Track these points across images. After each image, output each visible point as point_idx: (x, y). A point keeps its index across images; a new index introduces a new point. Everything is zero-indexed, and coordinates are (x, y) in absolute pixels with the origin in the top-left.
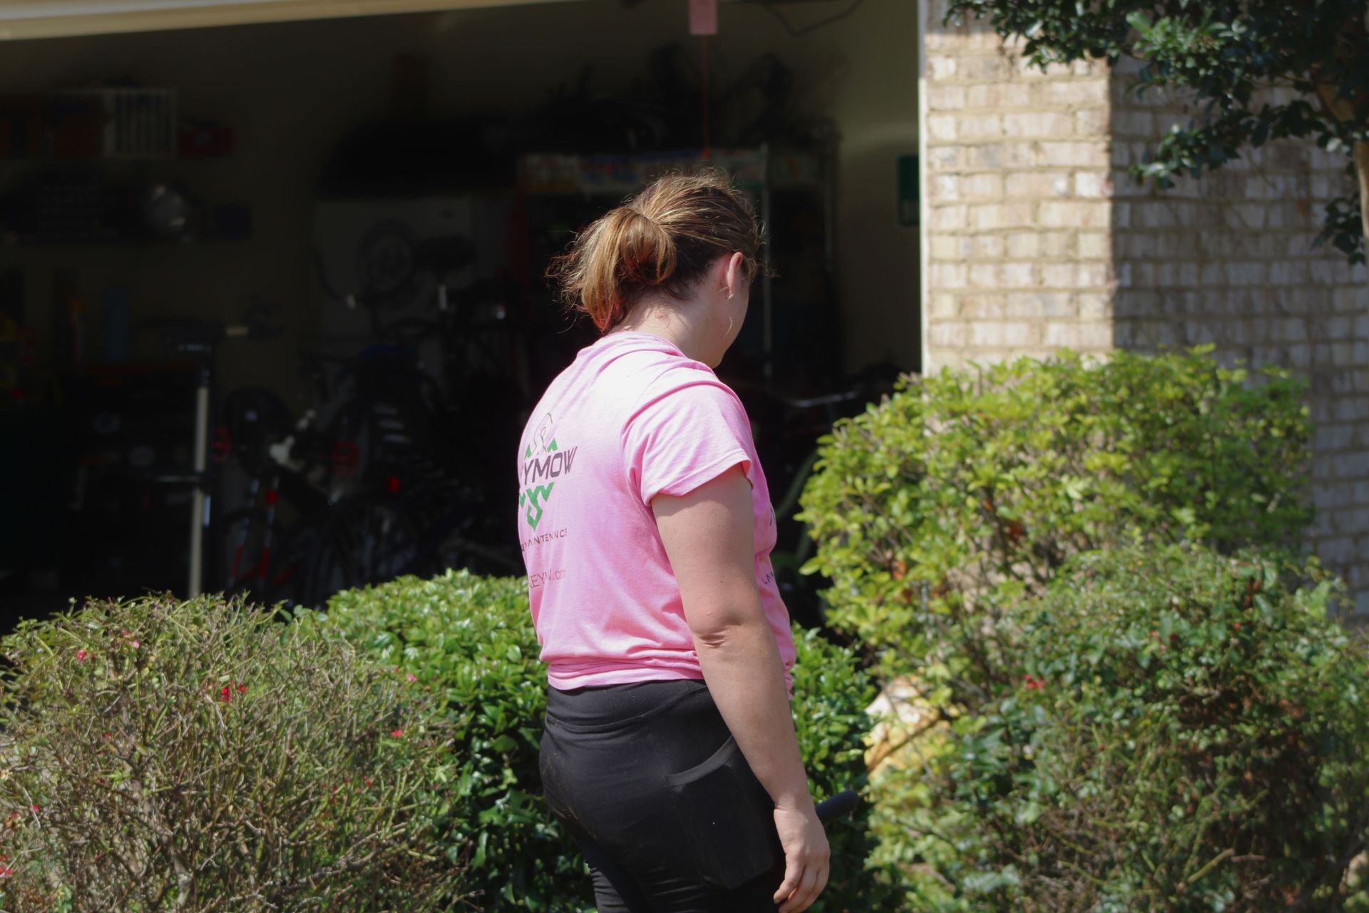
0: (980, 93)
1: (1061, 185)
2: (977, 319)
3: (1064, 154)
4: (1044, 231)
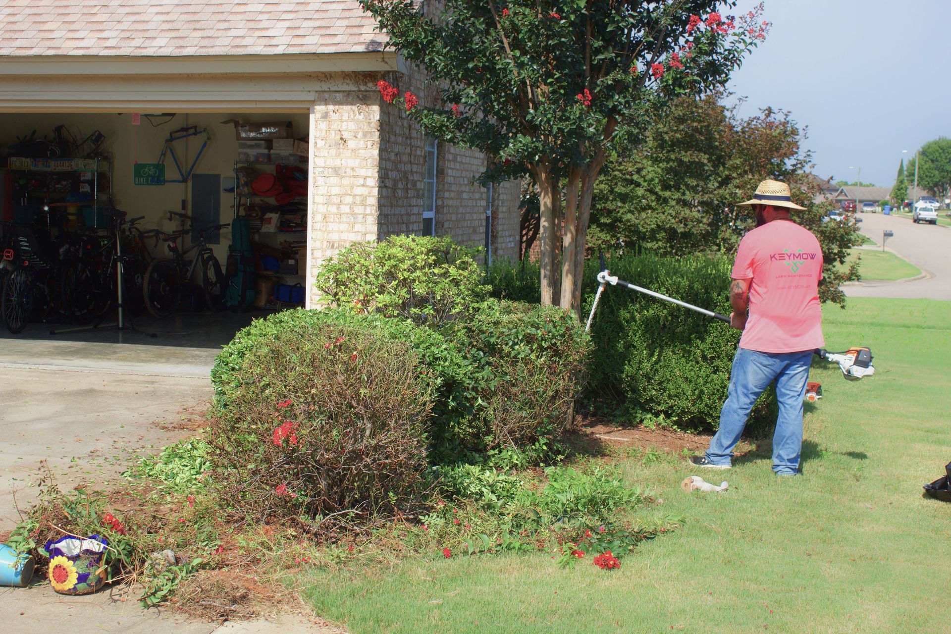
0: (333, 151)
1: (361, 181)
2: (330, 222)
3: (363, 172)
4: (354, 196)
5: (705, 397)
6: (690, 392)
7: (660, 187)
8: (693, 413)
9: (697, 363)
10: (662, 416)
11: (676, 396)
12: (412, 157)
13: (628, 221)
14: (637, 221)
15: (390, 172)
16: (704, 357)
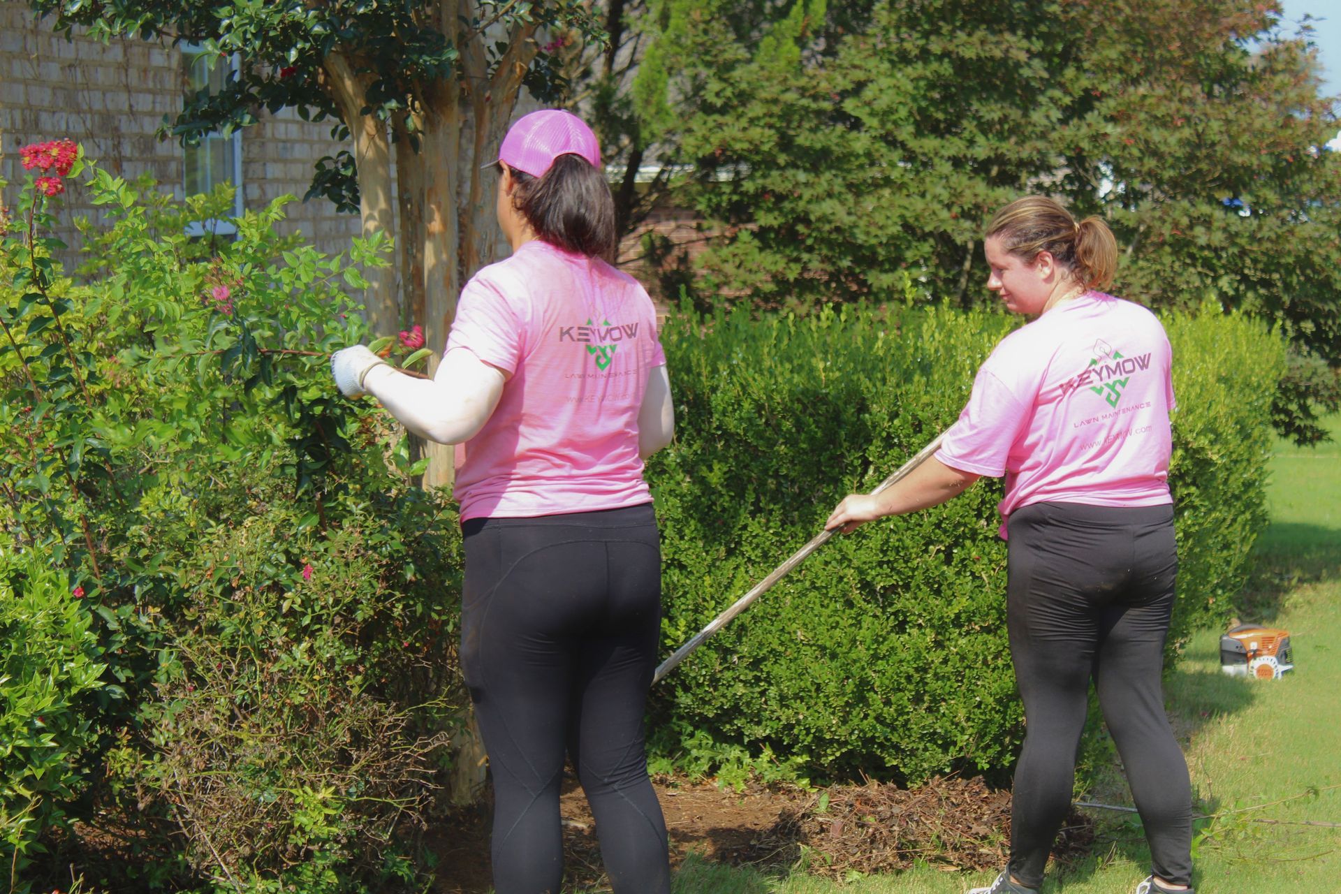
5: (876, 699)
6: (832, 687)
7: (911, 129)
8: (846, 743)
9: (850, 604)
10: (767, 753)
11: (797, 697)
12: (133, 73)
13: (824, 219)
14: (848, 220)
15: (44, 117)
16: (866, 586)
